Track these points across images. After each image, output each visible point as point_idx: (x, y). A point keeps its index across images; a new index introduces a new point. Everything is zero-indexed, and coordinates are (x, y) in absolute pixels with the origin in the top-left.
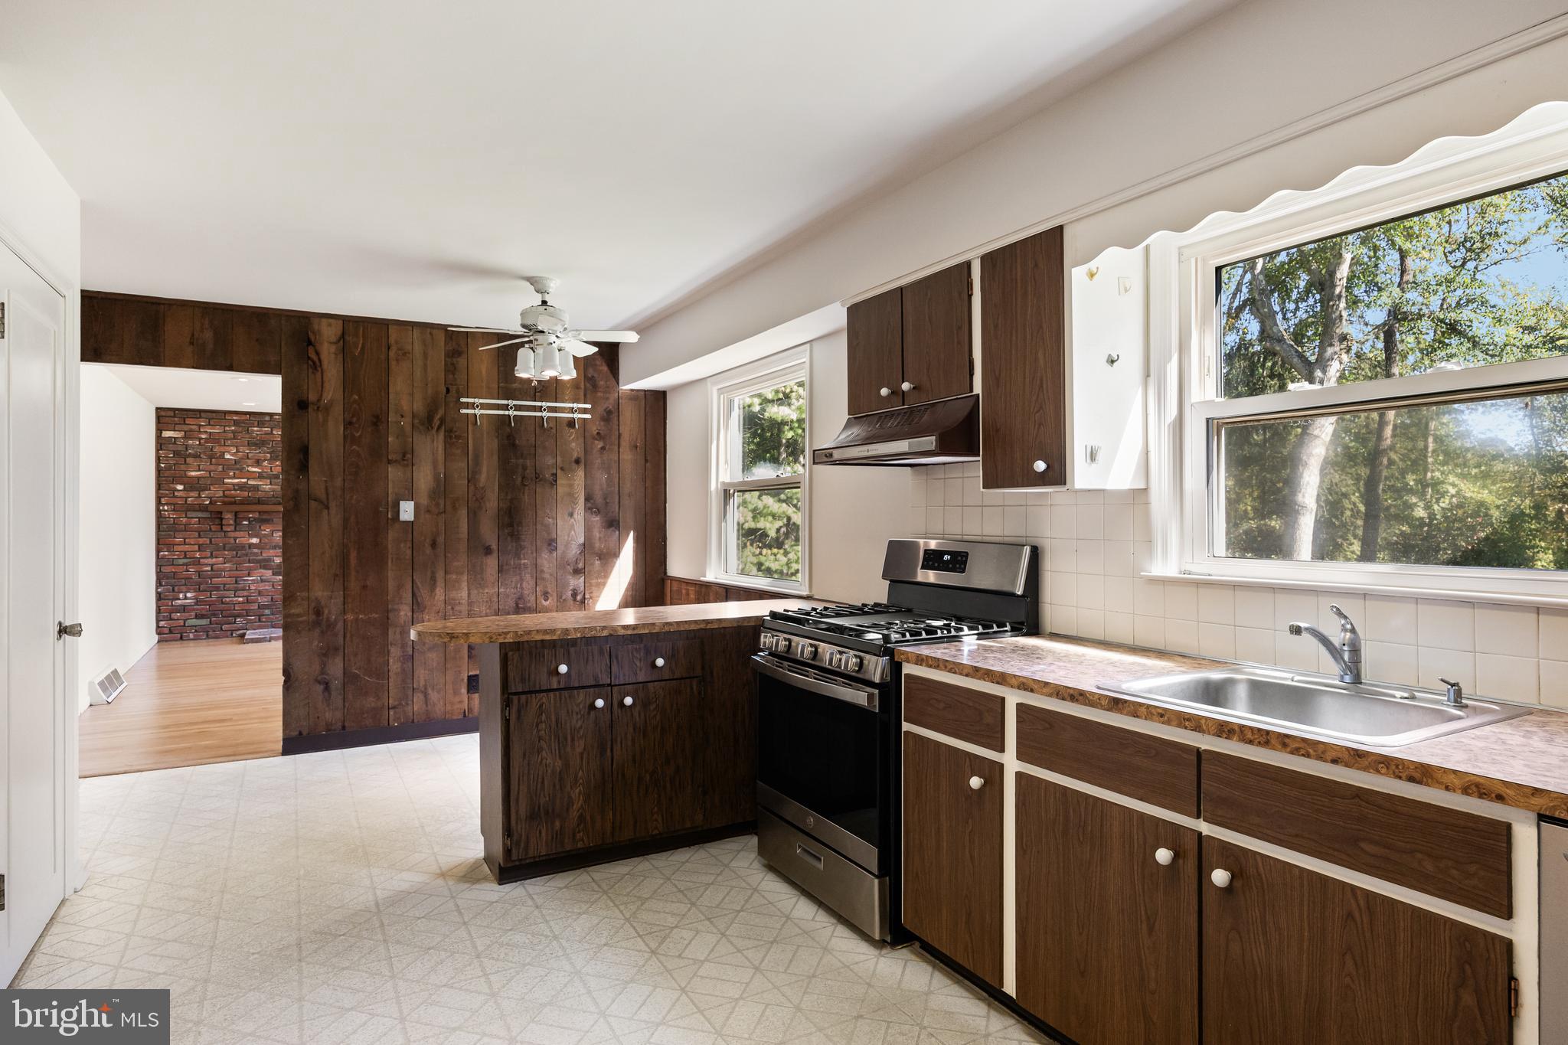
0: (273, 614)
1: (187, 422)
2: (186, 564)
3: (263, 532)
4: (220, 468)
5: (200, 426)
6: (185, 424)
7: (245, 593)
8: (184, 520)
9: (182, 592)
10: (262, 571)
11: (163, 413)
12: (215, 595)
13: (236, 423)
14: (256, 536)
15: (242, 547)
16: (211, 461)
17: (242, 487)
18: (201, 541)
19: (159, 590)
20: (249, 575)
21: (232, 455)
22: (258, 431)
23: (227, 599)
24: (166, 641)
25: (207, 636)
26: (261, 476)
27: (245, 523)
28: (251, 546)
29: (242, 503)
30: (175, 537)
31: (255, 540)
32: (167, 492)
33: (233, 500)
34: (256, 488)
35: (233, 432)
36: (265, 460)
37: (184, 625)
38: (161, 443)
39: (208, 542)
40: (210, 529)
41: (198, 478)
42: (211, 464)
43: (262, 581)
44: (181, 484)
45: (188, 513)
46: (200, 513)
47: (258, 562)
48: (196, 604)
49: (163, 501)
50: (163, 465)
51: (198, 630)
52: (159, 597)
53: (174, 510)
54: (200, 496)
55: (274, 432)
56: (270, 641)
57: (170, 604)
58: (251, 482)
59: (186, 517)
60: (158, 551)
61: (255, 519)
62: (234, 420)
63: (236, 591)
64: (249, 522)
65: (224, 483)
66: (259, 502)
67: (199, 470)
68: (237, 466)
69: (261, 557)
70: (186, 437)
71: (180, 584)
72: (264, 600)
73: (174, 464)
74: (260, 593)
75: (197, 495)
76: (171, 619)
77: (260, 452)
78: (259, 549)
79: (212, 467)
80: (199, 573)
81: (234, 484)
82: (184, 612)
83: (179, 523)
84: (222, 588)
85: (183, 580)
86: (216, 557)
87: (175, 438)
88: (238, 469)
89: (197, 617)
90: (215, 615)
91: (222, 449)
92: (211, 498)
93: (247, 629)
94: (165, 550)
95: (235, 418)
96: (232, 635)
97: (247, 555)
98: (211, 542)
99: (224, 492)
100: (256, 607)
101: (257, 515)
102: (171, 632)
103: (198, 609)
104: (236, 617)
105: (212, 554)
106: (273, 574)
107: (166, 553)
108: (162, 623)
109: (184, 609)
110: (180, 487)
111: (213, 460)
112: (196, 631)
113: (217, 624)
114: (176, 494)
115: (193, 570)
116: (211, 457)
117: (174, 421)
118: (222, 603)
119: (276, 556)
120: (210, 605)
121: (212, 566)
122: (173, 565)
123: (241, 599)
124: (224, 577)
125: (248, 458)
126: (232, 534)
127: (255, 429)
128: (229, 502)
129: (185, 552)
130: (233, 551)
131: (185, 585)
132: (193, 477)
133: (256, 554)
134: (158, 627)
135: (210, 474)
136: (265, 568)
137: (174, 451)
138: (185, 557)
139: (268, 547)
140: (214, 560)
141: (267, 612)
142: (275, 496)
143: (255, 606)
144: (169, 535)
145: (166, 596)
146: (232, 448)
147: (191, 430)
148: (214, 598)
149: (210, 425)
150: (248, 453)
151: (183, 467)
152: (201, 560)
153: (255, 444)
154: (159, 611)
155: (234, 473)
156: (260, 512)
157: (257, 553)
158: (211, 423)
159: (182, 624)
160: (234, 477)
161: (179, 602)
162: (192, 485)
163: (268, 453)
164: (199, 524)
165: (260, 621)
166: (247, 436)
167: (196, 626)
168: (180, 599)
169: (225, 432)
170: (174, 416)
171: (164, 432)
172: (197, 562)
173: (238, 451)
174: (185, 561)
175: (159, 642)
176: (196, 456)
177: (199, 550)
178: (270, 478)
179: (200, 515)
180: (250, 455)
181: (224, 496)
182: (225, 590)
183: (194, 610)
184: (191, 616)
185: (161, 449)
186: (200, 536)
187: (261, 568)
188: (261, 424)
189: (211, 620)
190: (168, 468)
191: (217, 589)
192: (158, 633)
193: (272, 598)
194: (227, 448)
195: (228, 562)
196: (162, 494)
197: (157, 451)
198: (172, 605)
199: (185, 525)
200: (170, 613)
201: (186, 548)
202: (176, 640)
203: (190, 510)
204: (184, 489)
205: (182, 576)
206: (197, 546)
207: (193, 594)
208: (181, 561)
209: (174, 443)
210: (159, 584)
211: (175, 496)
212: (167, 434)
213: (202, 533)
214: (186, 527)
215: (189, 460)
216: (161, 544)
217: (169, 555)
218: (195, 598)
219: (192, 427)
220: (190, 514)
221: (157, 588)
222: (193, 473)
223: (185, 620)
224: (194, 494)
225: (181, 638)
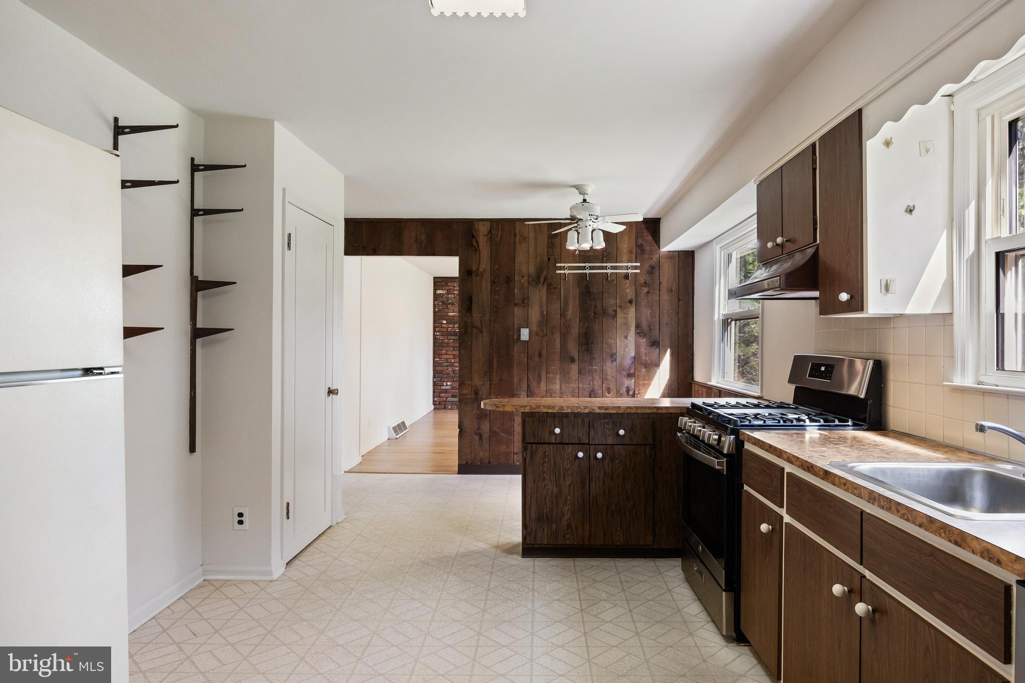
1: (448, 284)
2: (447, 366)
5: (454, 286)
6: (447, 286)
8: (446, 341)
9: (445, 382)
11: (437, 280)
18: (454, 353)
19: (435, 380)
24: (438, 409)
30: (442, 350)
32: (439, 325)
38: (436, 297)
41: (453, 316)
44: (445, 320)
45: (448, 337)
48: (452, 389)
49: (437, 329)
50: (436, 309)
51: (453, 403)
52: (435, 384)
53: (442, 335)
54: (454, 327)
57: (439, 388)
59: (447, 339)
60: (434, 358)
67: (454, 312)
70: (448, 293)
71: (444, 377)
73: (442, 309)
76: (440, 397)
80: (454, 371)
82: (446, 393)
83: (444, 342)
85: (446, 375)
87: (442, 294)
89: (452, 396)
94: (437, 357)
102: (440, 404)
103: (453, 392)
108: (436, 399)
109: (446, 391)
110: (445, 322)
112: (452, 405)
115: (450, 369)
117: (442, 284)
122: (441, 366)
129: (447, 359)
131: (447, 377)
132: (450, 316)
134: (434, 401)
137: (442, 301)
138: (447, 362)
144: (440, 349)
145: (438, 383)
147: (450, 289)
151: (446, 310)
152: (455, 364)
154: (434, 392)
159: (445, 400)
162: (450, 321)
164: (454, 343)
167: (451, 402)
168: (444, 386)
170: (442, 282)
171: (437, 291)
172: (452, 365)
174: (447, 364)
175: (434, 409)
176: (452, 304)
177: (454, 358)
179: (454, 337)
183: (451, 392)
184: (449, 395)
185: (436, 300)
186: (454, 350)
190: (439, 311)
192: (434, 405)
196: (436, 326)
197: (434, 301)
198: (441, 389)
199: (447, 343)
200: (440, 393)
201: (447, 356)
202: (442, 409)
203: (449, 335)
204: (447, 323)
205: (445, 373)
206: (452, 356)
207: (451, 383)
208: (445, 364)
209: (442, 297)
210: (434, 377)
211: (442, 327)
212: (439, 292)
213: (455, 348)
214: (448, 345)
215: (449, 306)
216: (436, 354)
217: (439, 360)
218: (451, 385)
219: (450, 287)
220: (450, 337)
221: (433, 379)
222: (451, 314)
223: (447, 398)
224: (451, 326)
225: (445, 408)
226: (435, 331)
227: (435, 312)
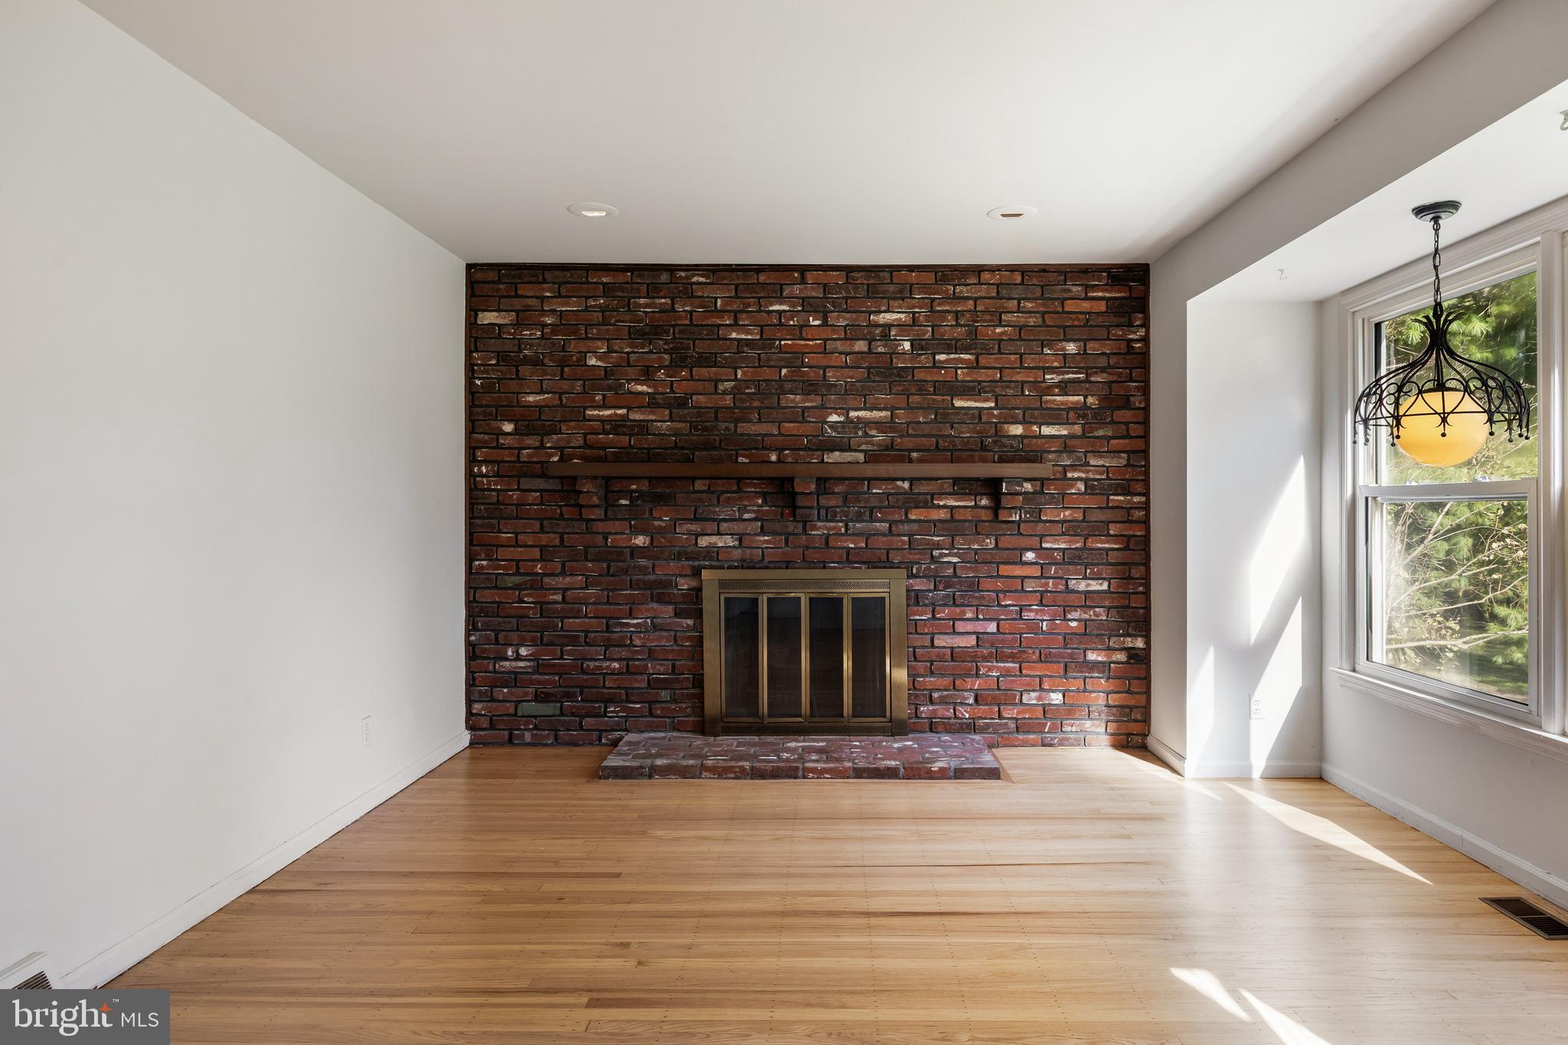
0: (675, 701)
1: (520, 292)
2: (518, 587)
3: (657, 523)
4: (578, 386)
5: (543, 298)
6: (517, 296)
7: (624, 654)
8: (515, 495)
9: (511, 645)
10: (655, 605)
11: (479, 276)
12: (570, 653)
13: (608, 290)
14: (643, 532)
15: (617, 554)
16: (562, 372)
17: (617, 426)
18: (544, 539)
19: (472, 638)
20: (631, 616)
21: (599, 358)
22: (647, 306)
23: (592, 664)
24: (485, 744)
25: (556, 738)
26: (653, 403)
27: (624, 502)
28: (635, 551)
29: (618, 458)
30: (500, 531)
31: (640, 540)
32: (486, 437)
33: (602, 453)
34: (643, 428)
35: (603, 310)
36: (660, 368)
37: (515, 715)
38: (475, 337)
39: (557, 542)
40: (561, 514)
41: (540, 407)
42: (562, 378)
43: (656, 627)
44: (510, 421)
45: (522, 480)
46: (541, 481)
47: (648, 586)
48: (537, 671)
49: (480, 455)
50: (478, 382)
51: (541, 724)
52: (473, 654)
53: (497, 475)
54: (542, 446)
55: (679, 308)
56: (650, 777)
57: (491, 668)
58: (636, 416)
59: (518, 489)
60: (470, 558)
61: (642, 495)
62: (604, 284)
63: (607, 647)
64: (631, 501)
65: (585, 419)
66: (650, 457)
67: (542, 392)
68: (609, 381)
69: (652, 577)
70: (519, 324)
71: (509, 627)
72: (658, 669)
73: (499, 380)
74: (651, 654)
75: (537, 444)
76: (493, 700)
77: (651, 352)
78: (649, 558)
79: (565, 385)
80: (542, 605)
81: (602, 420)
82: (516, 686)
83: (507, 501)
84: (582, 640)
85: (514, 621)
86: (571, 575)
87: (500, 326)
88: (610, 388)
89: (538, 698)
90: (569, 696)
91: (582, 346)
92: (562, 449)
93: (626, 730)
94: (483, 556)
95: (604, 280)
96: (600, 739)
97: (626, 572)
98: (562, 541)
99: (585, 435)
100: (644, 684)
101: (645, 486)
102: (492, 726)
103: (540, 682)
104: (609, 700)
105: (563, 567)
106: (676, 615)
107: (484, 563)
108: (477, 707)
109: (514, 679)
110: (508, 427)
111: (566, 369)
112: (536, 727)
113: (573, 715)
114: (501, 441)
115: (531, 600)
116: (562, 363)
117: (498, 290)
118: (583, 672)
119: (681, 576)
120: (561, 675)
121: (565, 590)
122: (496, 587)
123: (616, 665)
124: (586, 616)
125: (629, 365)
126: (600, 527)
127: (642, 301)
128: (594, 454)
129: (518, 562)
130: (603, 561)
131: (518, 630)
132: (529, 406)
133: (643, 570)
134: (469, 714)
135: (561, 399)
136: (660, 599)
137: (498, 353)
138: (518, 573)
139: (666, 555)
140: (568, 579)
141: (664, 695)
142: (680, 445)
143: (641, 682)
144: (491, 525)
145: (485, 651)
146: (599, 343)
147: (528, 309)
148: (568, 660)
149: (560, 296)
150: (628, 353)
151: (513, 385)
152: (546, 580)
153: (641, 334)
154: (471, 682)
155: (604, 396)
156: (650, 479)
157: (646, 567)
158: (563, 292)
159: (512, 711)
160: (604, 406)
161: (507, 664)
162: (532, 424)
163: (666, 352)
164: (542, 504)
165: (651, 714)
166: (628, 317)
167: (535, 717)
168: (506, 659)
169: (586, 310)
170: (499, 282)
171: (480, 315)
172: (536, 584)
173: (610, 350)
174: (518, 579)
175: (472, 744)
176: (536, 362)
177: (542, 559)
178: (669, 406)
179: (542, 484)
180: (633, 357)
181: (587, 445)
182: (587, 644)
183: (532, 682)
184: (526, 694)
185: (476, 351)
186: (542, 530)
187: (652, 600)
188: (653, 291)
189: (562, 706)
190: (488, 388)
191: (573, 640)
192: (471, 726)
193: (674, 666)
194: (590, 343)
195: (595, 584)
196: (478, 441)
197: (469, 353)
198: (495, 672)
199: (517, 505)
200: (492, 687)
201: (518, 553)
202: (501, 744)
203: (525, 476)
204: (516, 432)
205: (512, 612)
206: (537, 551)
207: (531, 650)
208: (510, 581)
209: (499, 336)
210: (471, 626)
211: (498, 447)
212: (487, 318)
213: (545, 523)
214: (519, 511)
215: (525, 370)
216: (476, 543)
217: (488, 567)
218: (534, 658)
219: (529, 301)
220: (525, 484)
221: (468, 635)
222: (531, 399)
223: (517, 704)
224: (533, 441)
225: (511, 740)
226: (471, 460)
227: (471, 391)
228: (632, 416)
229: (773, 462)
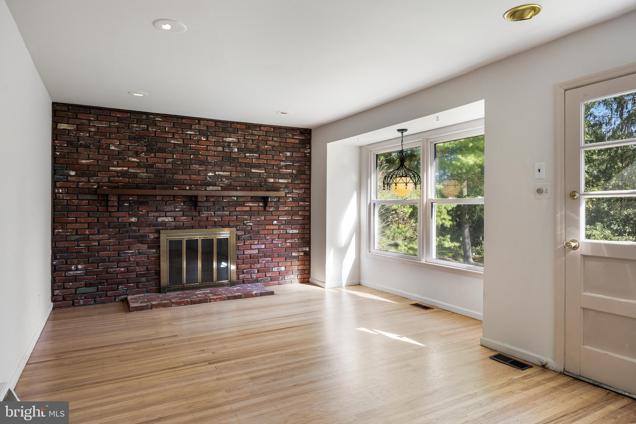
0: (148, 281)
1: (78, 117)
2: (77, 240)
3: (140, 213)
4: (106, 158)
5: (90, 120)
6: (77, 118)
7: (126, 265)
8: (76, 202)
9: (73, 264)
10: (139, 245)
11: (58, 108)
12: (101, 266)
13: (119, 120)
14: (134, 216)
15: (124, 225)
16: (99, 151)
17: (123, 174)
18: (90, 220)
19: (54, 263)
20: (129, 249)
21: (115, 147)
22: (137, 127)
23: (112, 270)
24: (60, 307)
25: (95, 301)
26: (139, 165)
27: (126, 204)
28: (131, 224)
29: (124, 187)
30: (68, 217)
31: (133, 220)
32: (62, 177)
33: (117, 185)
34: (135, 175)
35: (117, 127)
36: (142, 152)
37: (76, 293)
38: (56, 134)
39: (96, 221)
40: (98, 209)
41: (88, 165)
42: (99, 154)
43: (139, 253)
44: (73, 170)
45: (79, 195)
46: (89, 196)
47: (136, 237)
48: (86, 274)
49: (58, 184)
50: (58, 154)
51: (87, 296)
52: (54, 269)
53: (67, 193)
54: (89, 181)
55: (150, 129)
56: (151, 309)
57: (64, 275)
58: (131, 170)
59: (77, 199)
60: (53, 229)
61: (134, 202)
62: (118, 117)
63: (118, 263)
64: (129, 204)
65: (109, 171)
66: (138, 187)
67: (89, 159)
68: (120, 156)
69: (138, 234)
70: (78, 130)
71: (73, 257)
72: (141, 270)
73: (68, 153)
74: (138, 264)
75: (87, 180)
76: (64, 288)
77: (138, 146)
78: (137, 226)
79: (100, 157)
80: (88, 248)
81: (117, 172)
82: (76, 281)
83: (72, 204)
84: (107, 260)
85: (75, 254)
86: (102, 234)
87: (68, 130)
88: (120, 159)
89: (86, 286)
90: (101, 283)
91: (108, 141)
92: (98, 183)
93: (127, 295)
94: (60, 227)
95: (118, 115)
96: (115, 299)
97: (127, 232)
98: (98, 220)
99: (109, 177)
100: (135, 276)
101: (135, 198)
102: (64, 299)
103: (87, 279)
104: (118, 284)
105: (99, 231)
106: (148, 248)
107: (61, 230)
108: (56, 292)
109: (75, 279)
110: (73, 173)
111: (101, 150)
112: (85, 298)
113: (103, 291)
114: (69, 179)
115: (83, 245)
116: (99, 148)
117: (68, 115)
118: (108, 273)
119: (151, 233)
120: (97, 276)
121: (99, 241)
122: (66, 240)
123: (123, 269)
124: (109, 250)
125: (129, 150)
126: (116, 214)
127: (135, 125)
128: (113, 186)
129: (77, 230)
130: (117, 228)
131: (77, 258)
132: (83, 164)
133: (135, 231)
134: (53, 295)
135: (98, 162)
136: (142, 242)
137: (68, 142)
138: (77, 234)
139: (144, 225)
140: (101, 236)
141: (143, 279)
142: (150, 182)
143: (133, 275)
144: (64, 214)
145: (61, 268)
146: (116, 141)
147: (82, 124)
148: (101, 269)
149: (98, 120)
150: (128, 146)
151: (75, 156)
152: (90, 236)
153: (134, 138)
154: (54, 281)
155: (118, 162)
156: (138, 196)
157: (136, 230)
158: (99, 118)
159: (74, 292)
160: (118, 166)
161: (72, 272)
162: (83, 172)
163: (145, 146)
164: (89, 205)
165: (137, 287)
166: (128, 131)
167: (85, 294)
168: (71, 270)
169: (110, 126)
170: (68, 111)
171: (59, 125)
172: (86, 238)
173: (120, 144)
174: (77, 237)
175: (54, 308)
176: (87, 146)
177: (89, 228)
178: (146, 168)
179: (89, 197)
180: (130, 147)
181: (109, 181)
182: (109, 262)
183: (84, 279)
184: (81, 284)
185: (57, 140)
186: (89, 216)
187: (138, 243)
188: (139, 122)
189: (98, 288)
190: (63, 156)
191: (103, 261)
192: (53, 301)
193: (147, 268)
194: (112, 141)
195: (113, 238)
196: (57, 179)
197: (53, 141)
198: (65, 276)
199: (77, 206)
200: (64, 283)
201: (77, 226)
202: (69, 307)
203: (81, 193)
204: (76, 175)
205: (74, 251)
206: (86, 225)
207: (83, 266)
208: (73, 238)
209: (68, 134)
210: (54, 258)
211: (68, 181)
212: (62, 126)
213: (90, 213)
214: (78, 208)
215: (81, 150)
216: (57, 222)
217: (62, 232)
218: (85, 269)
219: (83, 121)
220: (81, 197)
221: (52, 261)
222: (84, 161)
223: (76, 289)
224: (85, 179)
225: (73, 304)
226: (54, 186)
227: (54, 158)
228: (130, 171)
229: (187, 190)
